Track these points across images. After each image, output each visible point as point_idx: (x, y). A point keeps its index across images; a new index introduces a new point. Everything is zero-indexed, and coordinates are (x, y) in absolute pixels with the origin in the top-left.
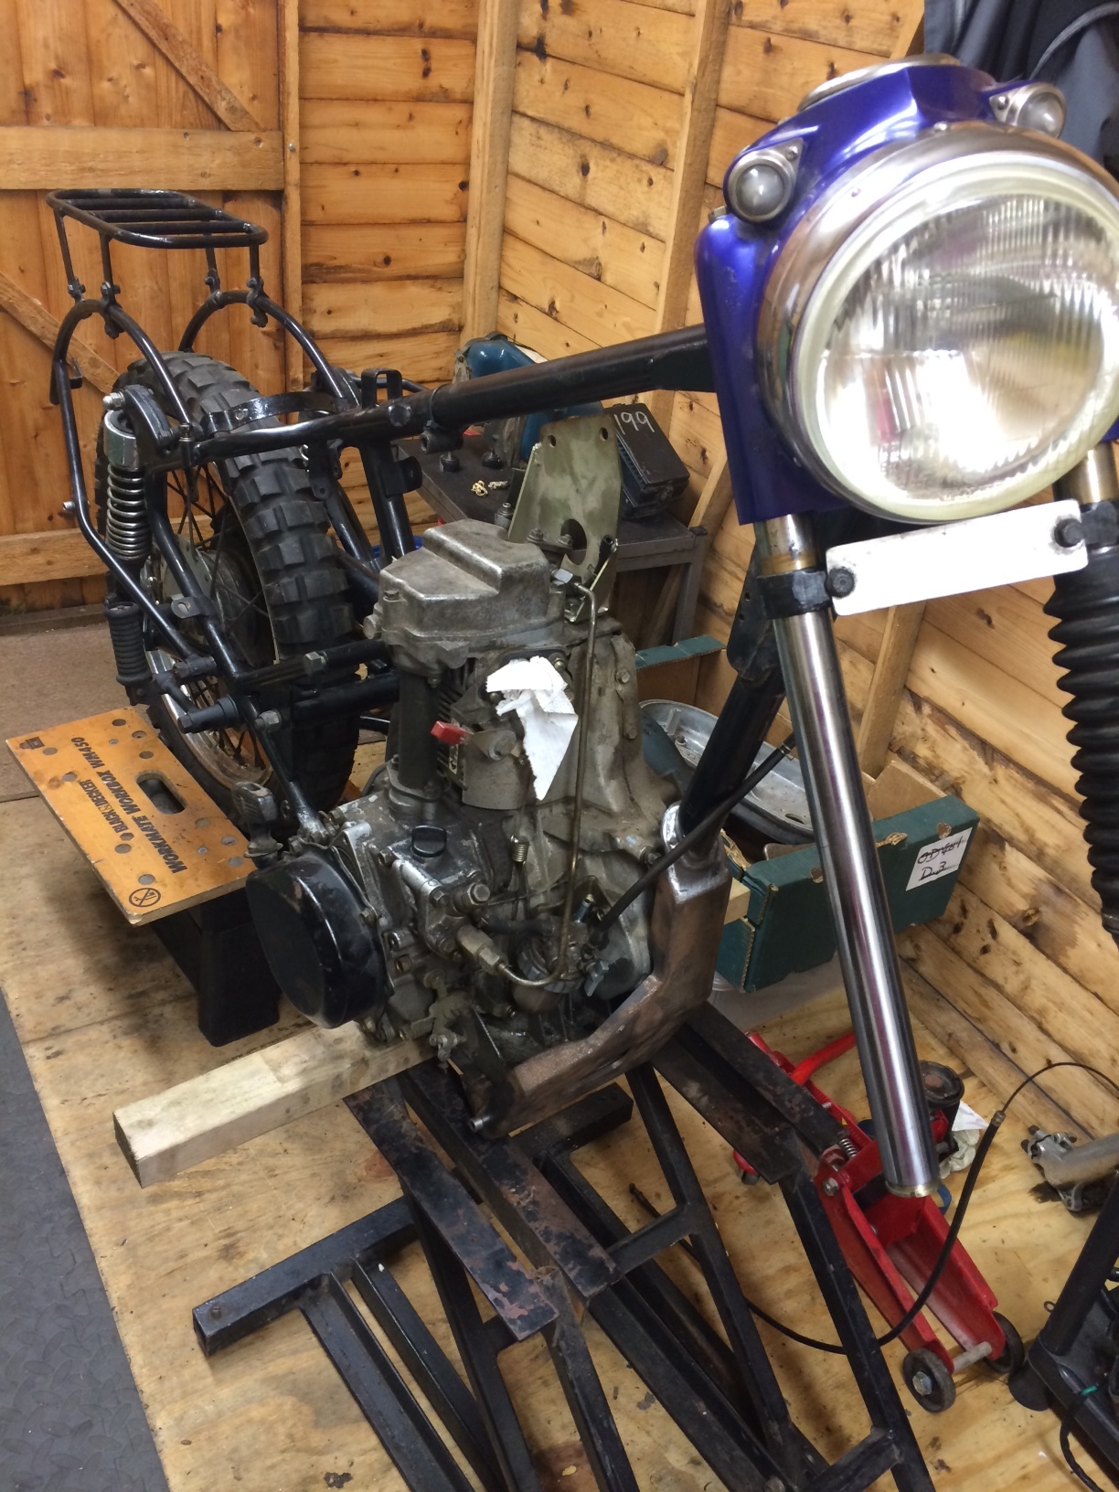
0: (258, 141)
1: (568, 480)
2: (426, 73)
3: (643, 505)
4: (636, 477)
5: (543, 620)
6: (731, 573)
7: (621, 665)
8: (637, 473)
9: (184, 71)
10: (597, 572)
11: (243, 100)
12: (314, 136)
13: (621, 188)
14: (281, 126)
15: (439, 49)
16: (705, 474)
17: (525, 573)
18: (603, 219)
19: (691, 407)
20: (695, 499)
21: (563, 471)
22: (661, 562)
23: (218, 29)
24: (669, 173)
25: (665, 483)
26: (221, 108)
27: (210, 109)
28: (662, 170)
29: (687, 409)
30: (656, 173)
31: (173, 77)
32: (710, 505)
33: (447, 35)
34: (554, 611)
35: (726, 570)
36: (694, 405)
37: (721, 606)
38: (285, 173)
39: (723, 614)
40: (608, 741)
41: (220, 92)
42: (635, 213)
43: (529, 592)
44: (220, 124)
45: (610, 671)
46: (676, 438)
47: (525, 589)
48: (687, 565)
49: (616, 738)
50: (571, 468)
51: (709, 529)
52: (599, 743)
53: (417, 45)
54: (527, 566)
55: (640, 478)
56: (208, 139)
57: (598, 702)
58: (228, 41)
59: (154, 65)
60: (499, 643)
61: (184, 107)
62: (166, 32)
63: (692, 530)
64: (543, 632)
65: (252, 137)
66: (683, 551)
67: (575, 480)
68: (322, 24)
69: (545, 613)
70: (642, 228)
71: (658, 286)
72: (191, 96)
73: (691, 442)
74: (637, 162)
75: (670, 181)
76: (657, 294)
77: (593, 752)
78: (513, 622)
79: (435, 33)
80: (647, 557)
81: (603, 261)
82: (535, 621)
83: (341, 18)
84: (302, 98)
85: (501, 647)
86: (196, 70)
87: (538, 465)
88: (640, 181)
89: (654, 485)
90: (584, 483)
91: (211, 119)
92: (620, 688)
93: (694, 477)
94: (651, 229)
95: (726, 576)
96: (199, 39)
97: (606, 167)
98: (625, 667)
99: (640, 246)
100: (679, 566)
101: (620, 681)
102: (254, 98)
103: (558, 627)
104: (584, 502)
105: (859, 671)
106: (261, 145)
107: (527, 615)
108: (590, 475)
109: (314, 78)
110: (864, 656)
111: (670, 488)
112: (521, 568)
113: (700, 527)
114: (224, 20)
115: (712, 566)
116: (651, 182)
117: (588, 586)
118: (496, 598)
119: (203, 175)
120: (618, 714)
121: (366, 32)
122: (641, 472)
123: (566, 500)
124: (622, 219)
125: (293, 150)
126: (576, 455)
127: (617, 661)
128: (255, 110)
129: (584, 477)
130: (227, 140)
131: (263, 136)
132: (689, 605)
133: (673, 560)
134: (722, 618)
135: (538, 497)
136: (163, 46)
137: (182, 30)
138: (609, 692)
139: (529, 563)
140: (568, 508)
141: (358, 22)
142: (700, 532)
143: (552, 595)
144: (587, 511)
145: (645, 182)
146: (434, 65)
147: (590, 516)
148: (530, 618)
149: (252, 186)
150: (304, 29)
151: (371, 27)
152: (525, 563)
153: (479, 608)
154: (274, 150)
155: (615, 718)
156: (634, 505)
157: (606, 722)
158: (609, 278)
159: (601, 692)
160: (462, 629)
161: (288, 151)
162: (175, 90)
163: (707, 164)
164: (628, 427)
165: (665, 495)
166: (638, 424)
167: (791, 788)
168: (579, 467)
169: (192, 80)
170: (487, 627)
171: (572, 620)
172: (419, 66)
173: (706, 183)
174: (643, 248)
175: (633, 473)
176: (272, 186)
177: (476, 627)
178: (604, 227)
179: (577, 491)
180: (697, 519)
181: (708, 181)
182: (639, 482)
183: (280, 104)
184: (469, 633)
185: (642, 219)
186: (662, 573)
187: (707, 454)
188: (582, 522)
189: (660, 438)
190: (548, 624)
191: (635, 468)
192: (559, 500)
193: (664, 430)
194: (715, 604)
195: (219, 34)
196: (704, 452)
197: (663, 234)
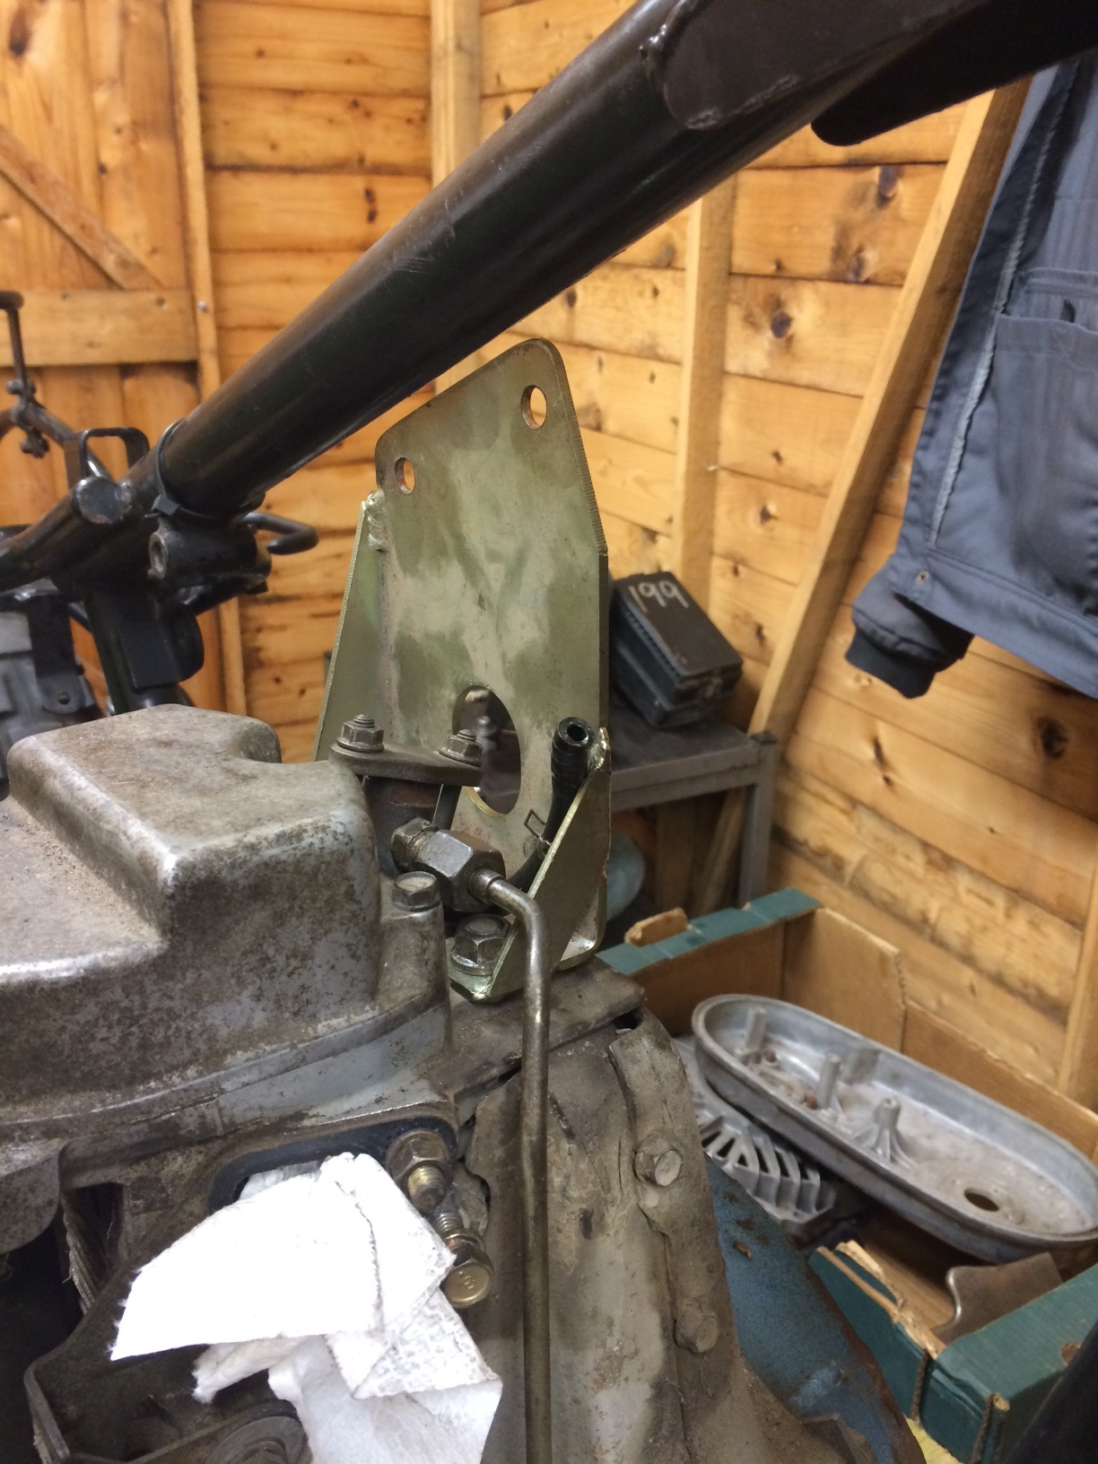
0: (161, 302)
1: (455, 573)
2: (372, 217)
3: (680, 706)
4: (667, 669)
5: (366, 1016)
6: (817, 795)
7: (648, 1128)
8: (668, 663)
9: (57, 218)
10: (550, 836)
11: (138, 252)
12: (233, 296)
13: (618, 309)
14: (190, 284)
15: (386, 188)
16: (765, 660)
17: (273, 866)
18: (597, 354)
19: (736, 572)
20: (753, 696)
21: (441, 551)
22: (712, 786)
23: (102, 169)
24: (679, 274)
25: (709, 673)
26: (109, 263)
27: (96, 265)
28: (669, 273)
29: (730, 575)
30: (662, 279)
31: (46, 228)
32: (777, 701)
33: (395, 171)
34: (406, 980)
35: (808, 791)
36: (741, 568)
37: (805, 843)
38: (196, 339)
39: (809, 854)
40: (629, 1368)
41: (106, 243)
42: (637, 337)
43: (298, 931)
44: (110, 283)
45: (614, 1151)
46: (718, 613)
47: (280, 918)
48: (751, 788)
49: (653, 1350)
50: (459, 538)
51: (778, 733)
52: (601, 1383)
53: (358, 183)
54: (281, 838)
55: (673, 669)
56: (94, 300)
57: (585, 1255)
58: (115, 185)
59: (20, 214)
60: (190, 1121)
61: (61, 264)
62: (31, 173)
63: (754, 737)
64: (369, 1056)
65: (153, 296)
66: (745, 767)
67: (471, 569)
68: (234, 160)
69: (372, 992)
70: (650, 353)
71: (675, 421)
72: (71, 251)
73: (742, 617)
74: (636, 271)
75: (681, 284)
76: (676, 433)
77: (584, 1414)
78: (247, 1039)
79: (380, 169)
80: (692, 780)
81: (602, 405)
82: (334, 1025)
83: (260, 153)
84: (216, 249)
85: (205, 1136)
86: (74, 218)
87: (381, 551)
88: (641, 294)
89: (696, 677)
90: (494, 573)
91: (98, 279)
92: (651, 1200)
93: (749, 666)
94: (661, 351)
95: (809, 800)
96: (78, 183)
97: (596, 289)
98: (662, 1132)
99: (647, 376)
100: (737, 791)
101: (651, 1180)
102: (154, 251)
103: (430, 1026)
104: (500, 628)
105: (1045, 936)
106: (166, 307)
107: (304, 1008)
108: (509, 547)
109: (228, 226)
110: (1053, 912)
111: (717, 681)
112: (253, 848)
113: (766, 732)
114: (111, 157)
115: (787, 787)
116: (656, 292)
117: (522, 882)
118: (160, 967)
119: (91, 345)
120: (654, 1276)
121: (293, 170)
122: (673, 660)
123: (456, 634)
124: (622, 346)
125: (205, 310)
126: (468, 497)
127: (634, 1116)
128: (156, 266)
129: (494, 556)
130: (120, 301)
131: (166, 295)
132: (759, 844)
133: (732, 782)
134: (807, 859)
135: (392, 637)
136: (29, 189)
137: (53, 169)
138: (616, 1217)
139: (289, 826)
140: (461, 655)
141: (280, 158)
142: (766, 740)
143: (394, 928)
144: (512, 655)
145: (648, 293)
146: (381, 206)
147: (521, 669)
148: (314, 1018)
149: (155, 355)
150: (212, 167)
151: (300, 162)
152: (272, 830)
153: (91, 1010)
154: (181, 311)
155: (646, 1290)
156: (667, 706)
157: (617, 1314)
158: (611, 425)
159: (589, 1224)
160: (34, 1094)
161: (200, 314)
162: (50, 243)
163: (730, 248)
164: (651, 602)
165: (710, 692)
166: (665, 598)
167: (960, 1134)
168: (478, 529)
169: (69, 229)
170: (139, 1075)
171: (480, 990)
172: (362, 208)
173: (731, 274)
174: (652, 378)
175: (662, 662)
176: (180, 355)
177: (92, 1082)
178: (600, 363)
179: (481, 601)
180: (760, 722)
181: (735, 270)
182: (672, 675)
183: (188, 258)
184: (61, 1108)
185: (648, 341)
186: (716, 801)
187: (766, 632)
188: (505, 693)
189: (696, 615)
190: (383, 1029)
191: (664, 657)
192: (440, 638)
193: (701, 603)
194: (795, 840)
195: (104, 177)
196: (759, 631)
197: (676, 354)
